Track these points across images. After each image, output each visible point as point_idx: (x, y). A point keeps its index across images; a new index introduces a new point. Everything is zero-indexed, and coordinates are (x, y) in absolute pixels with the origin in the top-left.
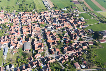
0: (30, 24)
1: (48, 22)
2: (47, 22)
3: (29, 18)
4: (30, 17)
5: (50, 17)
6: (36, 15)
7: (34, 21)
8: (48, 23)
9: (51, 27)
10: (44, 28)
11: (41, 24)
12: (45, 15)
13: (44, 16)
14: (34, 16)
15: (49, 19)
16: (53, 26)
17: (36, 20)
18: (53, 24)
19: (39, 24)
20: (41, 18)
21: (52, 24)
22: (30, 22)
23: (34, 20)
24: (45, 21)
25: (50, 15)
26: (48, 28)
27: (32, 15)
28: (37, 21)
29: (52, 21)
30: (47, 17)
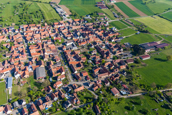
0: (40, 41)
1: (66, 36)
2: (64, 37)
3: (37, 32)
4: (39, 31)
5: (68, 29)
6: (47, 28)
7: (45, 37)
8: (66, 38)
9: (71, 43)
10: (61, 45)
11: (56, 40)
12: (60, 27)
13: (59, 29)
14: (45, 30)
15: (67, 33)
16: (74, 41)
17: (48, 35)
18: (74, 39)
19: (53, 41)
20: (54, 32)
21: (72, 39)
22: (39, 38)
23: (45, 35)
24: (62, 36)
25: (68, 27)
26: (68, 44)
27: (40, 28)
28: (50, 37)
29: (72, 35)
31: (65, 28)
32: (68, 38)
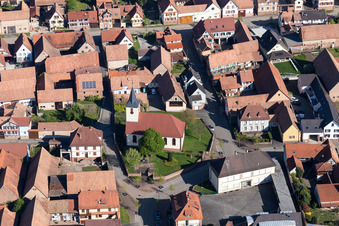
0: (24, 131)
1: (232, 105)
2: (217, 107)
3: (23, 52)
4: (37, 48)
5: (266, 42)
6: (107, 24)
7: (66, 95)
8: (232, 121)
10: (173, 183)
12: (200, 27)
13: (193, 37)
14: (81, 40)
15: (248, 79)
16: (286, 164)
17: (90, 85)
18: (291, 134)
19: (115, 134)
20: (150, 61)
21: (274, 133)
22: (24, 104)
24: (202, 98)
25: (272, 24)
26: (226, 184)
27: (56, 22)
28: (107, 100)
29: (282, 96)
30: (228, 44)
31: (240, 36)
32: (247, 126)
